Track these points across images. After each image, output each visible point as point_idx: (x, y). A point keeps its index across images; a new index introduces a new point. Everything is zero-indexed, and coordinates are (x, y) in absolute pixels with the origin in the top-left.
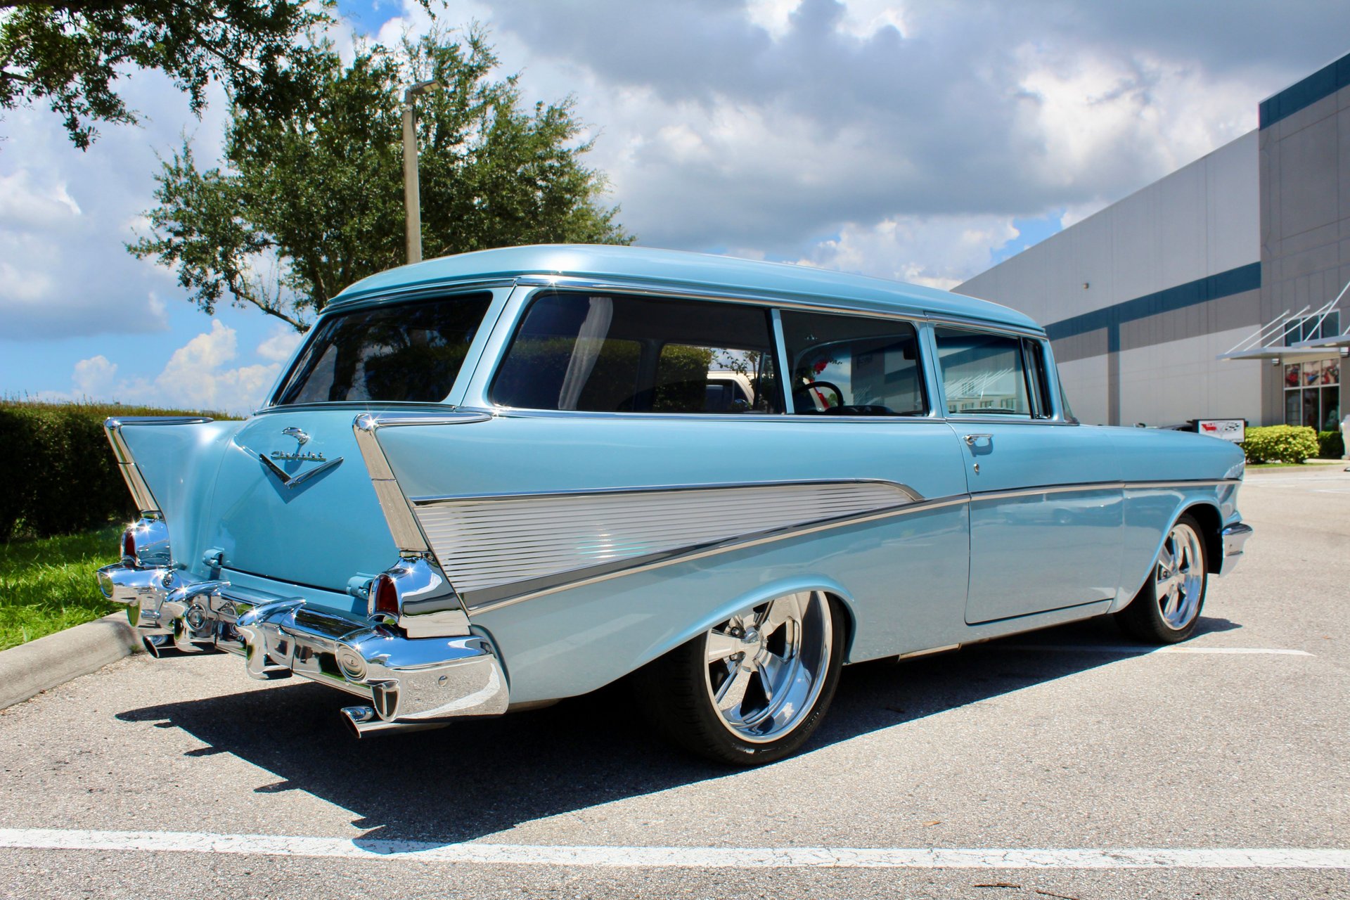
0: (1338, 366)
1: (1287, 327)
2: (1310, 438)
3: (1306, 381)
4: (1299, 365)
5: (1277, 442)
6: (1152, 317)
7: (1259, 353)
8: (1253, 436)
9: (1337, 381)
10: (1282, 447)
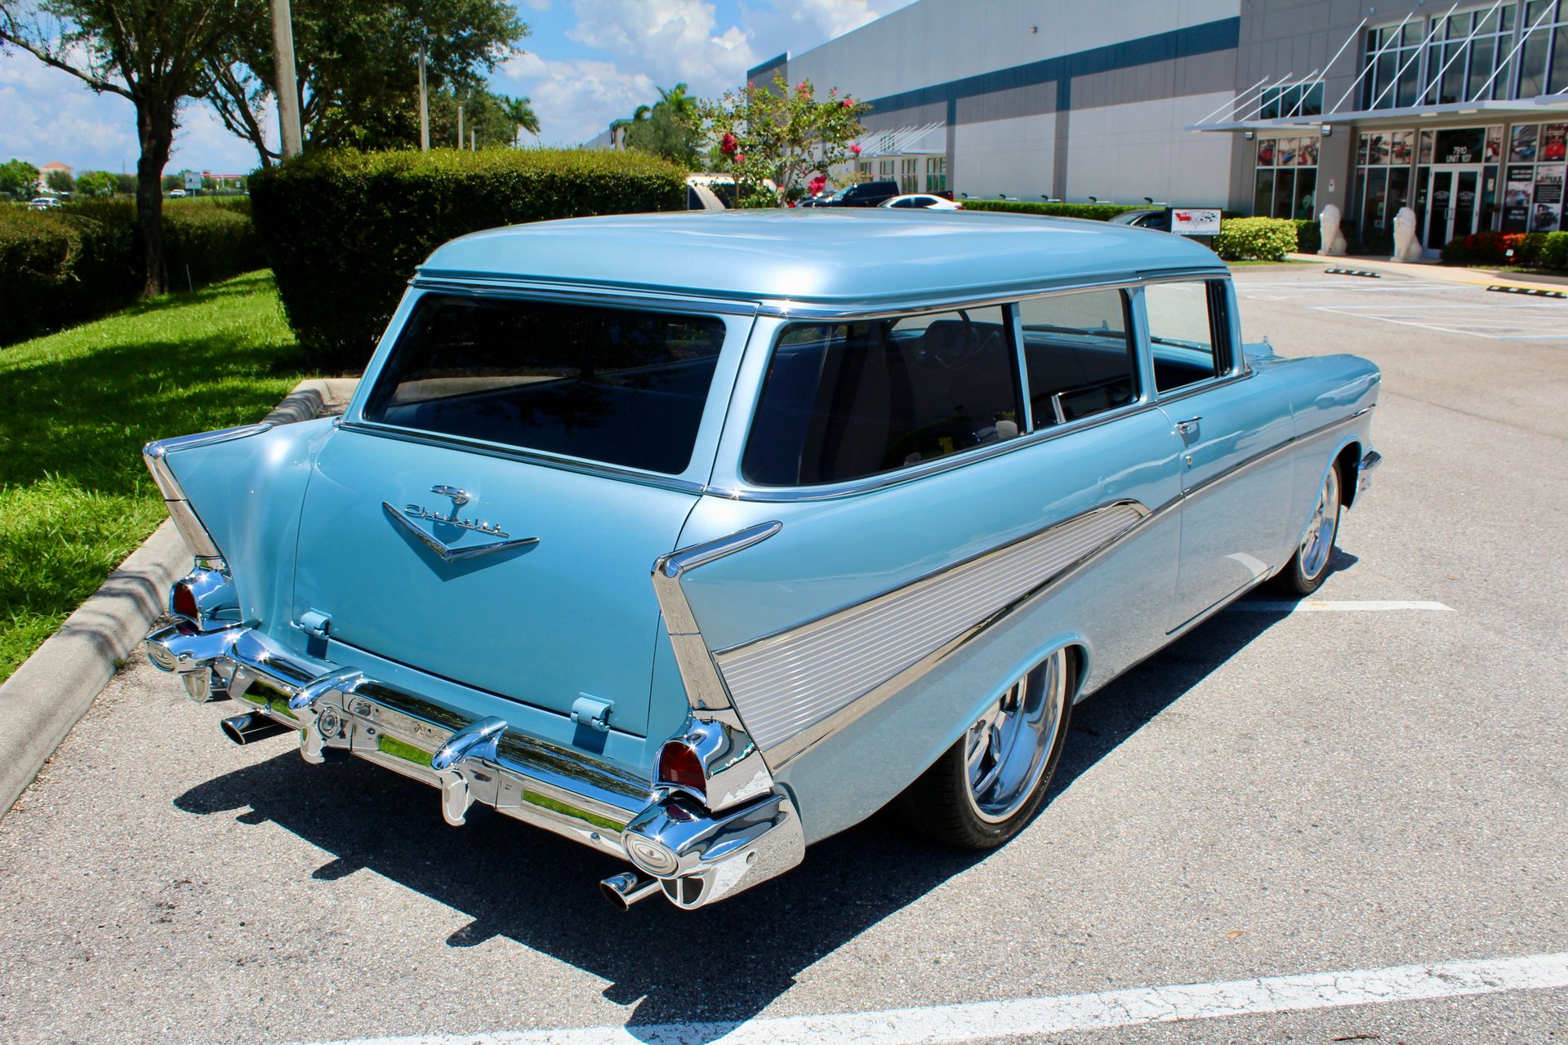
0: (1318, 145)
1: (1264, 99)
2: (1290, 233)
3: (1281, 160)
4: (1274, 141)
5: (1256, 236)
6: (1111, 73)
7: (1233, 127)
8: (1230, 229)
9: (1315, 162)
10: (1260, 242)
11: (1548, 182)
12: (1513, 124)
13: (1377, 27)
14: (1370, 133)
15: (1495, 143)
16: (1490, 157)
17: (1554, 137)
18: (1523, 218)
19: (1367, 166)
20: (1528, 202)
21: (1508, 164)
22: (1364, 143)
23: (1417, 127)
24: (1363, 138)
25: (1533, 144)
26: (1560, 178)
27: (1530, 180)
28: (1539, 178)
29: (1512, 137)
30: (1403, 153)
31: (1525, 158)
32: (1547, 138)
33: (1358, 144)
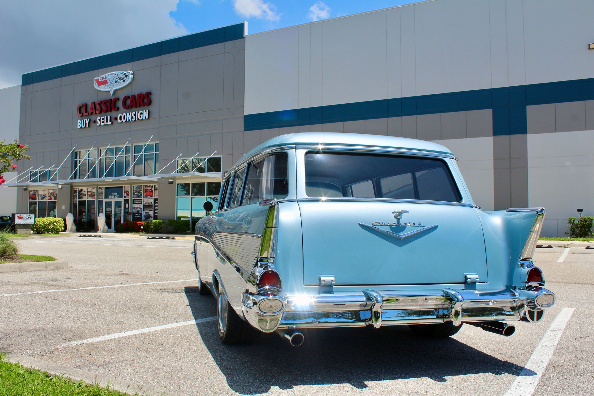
0: (56, 192)
3: (40, 198)
4: (37, 191)
7: (18, 185)
8: (39, 222)
9: (55, 198)
10: (51, 226)
11: (147, 204)
12: (133, 185)
13: (78, 151)
14: (78, 188)
15: (127, 191)
16: (126, 196)
17: (148, 189)
18: (140, 216)
19: (78, 200)
20: (141, 211)
21: (133, 198)
22: (76, 192)
23: (97, 186)
24: (75, 190)
25: (141, 192)
26: (152, 203)
27: (141, 204)
28: (144, 203)
29: (133, 189)
30: (92, 195)
31: (138, 196)
32: (146, 190)
33: (73, 192)
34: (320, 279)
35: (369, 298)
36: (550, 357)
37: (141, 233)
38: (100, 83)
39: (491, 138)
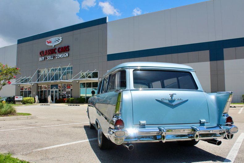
0: (31, 87)
2: (33, 100)
3: (25, 89)
4: (23, 86)
5: (29, 100)
7: (16, 84)
8: (24, 99)
9: (31, 90)
10: (29, 101)
11: (68, 91)
13: (40, 70)
14: (40, 85)
15: (60, 86)
16: (59, 88)
18: (65, 96)
19: (40, 90)
20: (66, 94)
21: (62, 89)
22: (39, 87)
23: (48, 84)
25: (65, 86)
26: (70, 91)
27: (66, 91)
29: (62, 85)
30: (46, 88)
31: (64, 88)
32: (67, 85)
34: (140, 122)
35: (160, 130)
36: (237, 154)
37: (65, 103)
38: (49, 43)
39: (209, 62)
